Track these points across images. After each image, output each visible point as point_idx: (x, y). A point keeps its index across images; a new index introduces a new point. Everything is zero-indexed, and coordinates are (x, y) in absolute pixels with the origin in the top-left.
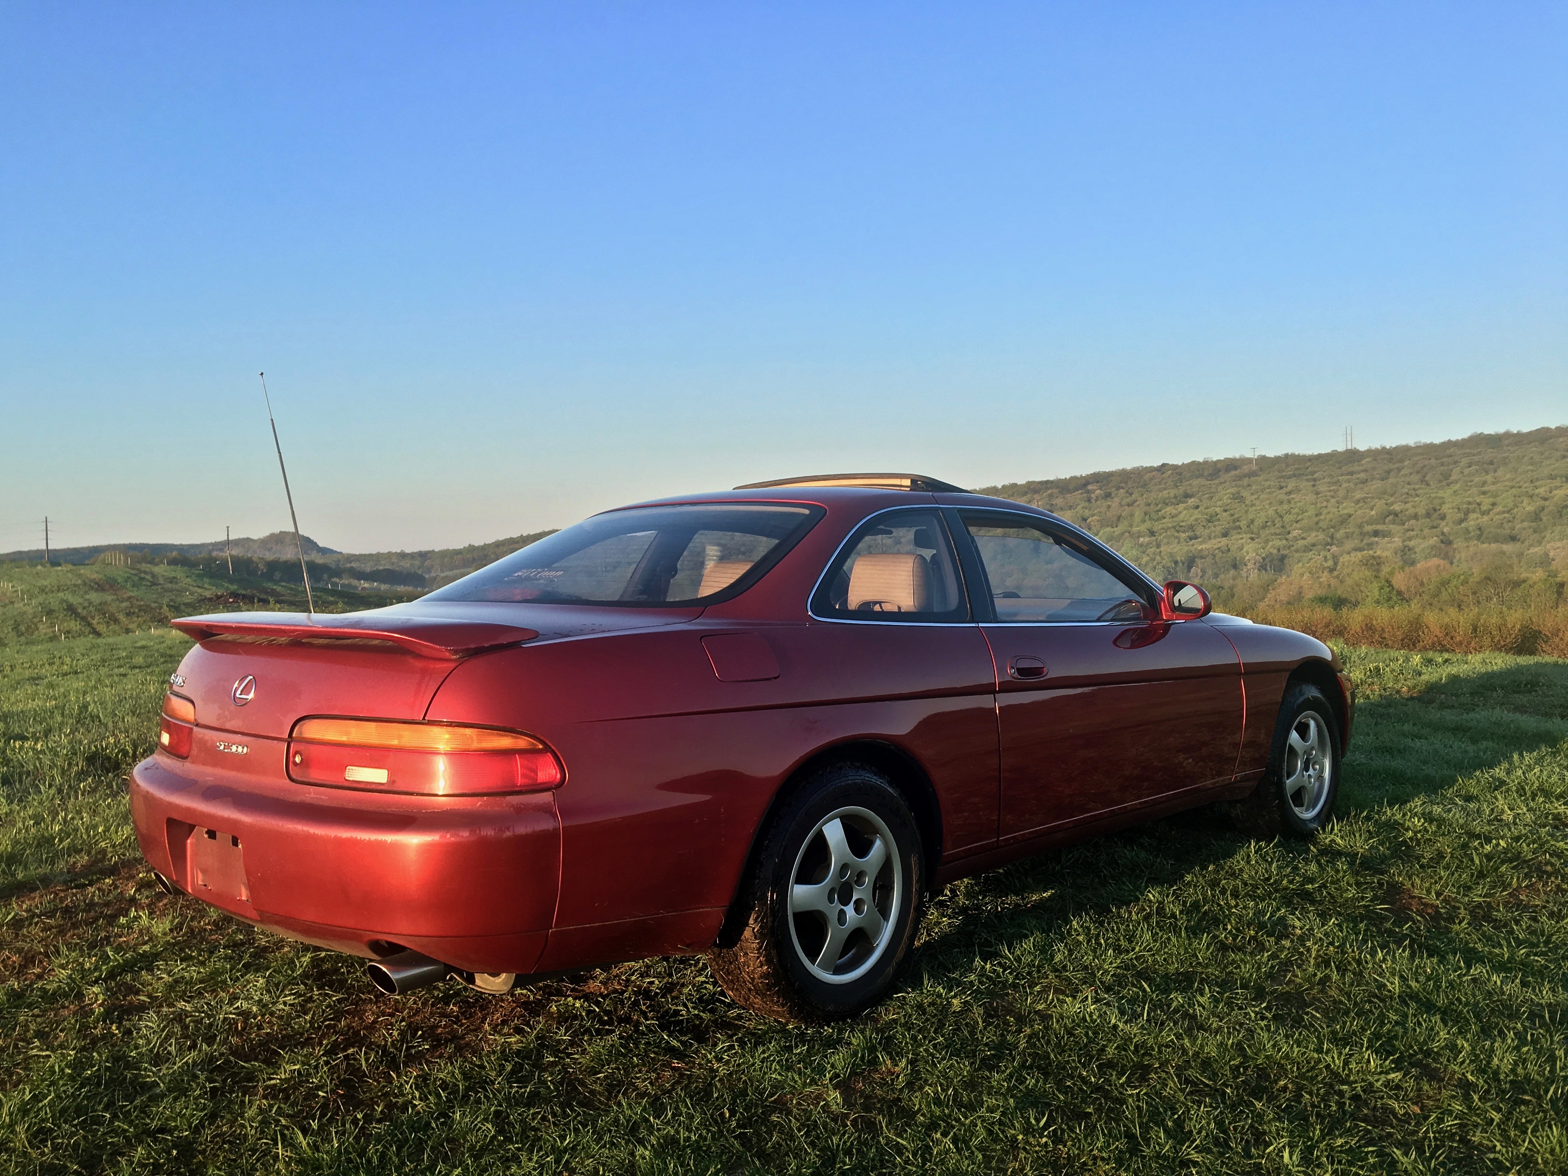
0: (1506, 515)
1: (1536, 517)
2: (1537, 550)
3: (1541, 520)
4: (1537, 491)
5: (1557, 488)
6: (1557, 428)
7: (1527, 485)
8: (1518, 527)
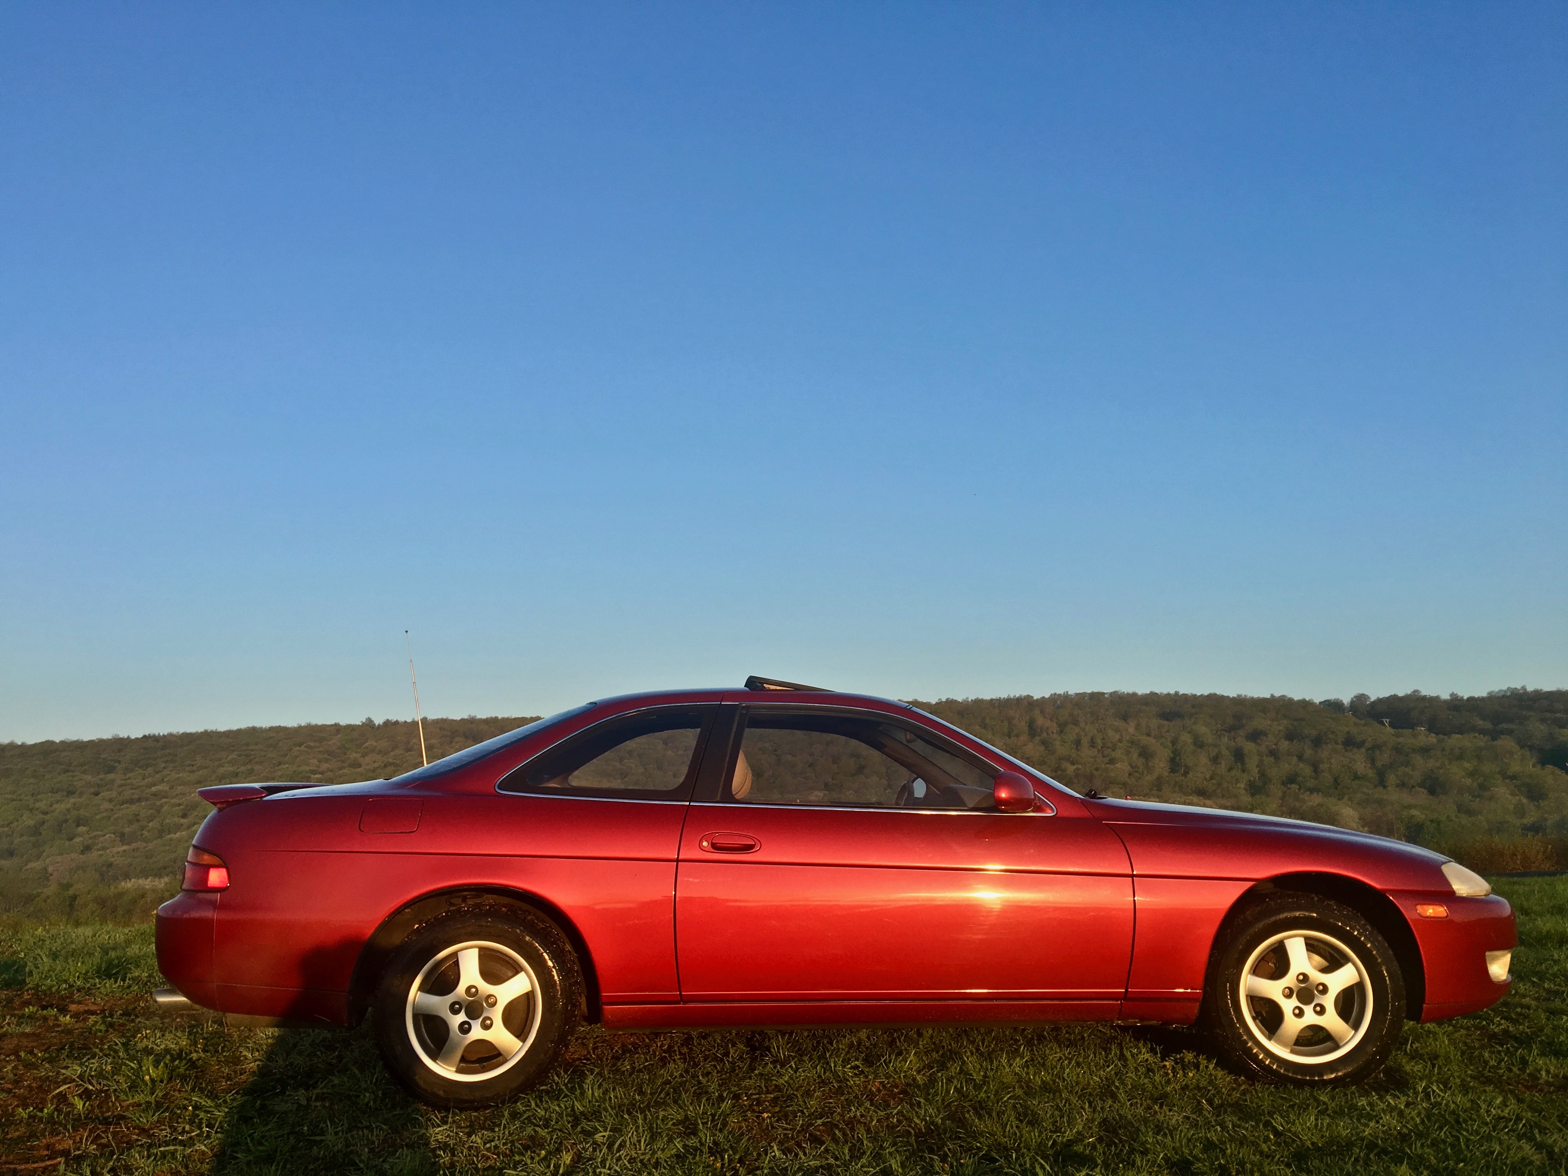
0: (6, 829)
1: (36, 831)
2: (36, 865)
3: (40, 834)
4: (37, 805)
5: (57, 802)
6: (62, 742)
7: (29, 797)
8: (17, 841)
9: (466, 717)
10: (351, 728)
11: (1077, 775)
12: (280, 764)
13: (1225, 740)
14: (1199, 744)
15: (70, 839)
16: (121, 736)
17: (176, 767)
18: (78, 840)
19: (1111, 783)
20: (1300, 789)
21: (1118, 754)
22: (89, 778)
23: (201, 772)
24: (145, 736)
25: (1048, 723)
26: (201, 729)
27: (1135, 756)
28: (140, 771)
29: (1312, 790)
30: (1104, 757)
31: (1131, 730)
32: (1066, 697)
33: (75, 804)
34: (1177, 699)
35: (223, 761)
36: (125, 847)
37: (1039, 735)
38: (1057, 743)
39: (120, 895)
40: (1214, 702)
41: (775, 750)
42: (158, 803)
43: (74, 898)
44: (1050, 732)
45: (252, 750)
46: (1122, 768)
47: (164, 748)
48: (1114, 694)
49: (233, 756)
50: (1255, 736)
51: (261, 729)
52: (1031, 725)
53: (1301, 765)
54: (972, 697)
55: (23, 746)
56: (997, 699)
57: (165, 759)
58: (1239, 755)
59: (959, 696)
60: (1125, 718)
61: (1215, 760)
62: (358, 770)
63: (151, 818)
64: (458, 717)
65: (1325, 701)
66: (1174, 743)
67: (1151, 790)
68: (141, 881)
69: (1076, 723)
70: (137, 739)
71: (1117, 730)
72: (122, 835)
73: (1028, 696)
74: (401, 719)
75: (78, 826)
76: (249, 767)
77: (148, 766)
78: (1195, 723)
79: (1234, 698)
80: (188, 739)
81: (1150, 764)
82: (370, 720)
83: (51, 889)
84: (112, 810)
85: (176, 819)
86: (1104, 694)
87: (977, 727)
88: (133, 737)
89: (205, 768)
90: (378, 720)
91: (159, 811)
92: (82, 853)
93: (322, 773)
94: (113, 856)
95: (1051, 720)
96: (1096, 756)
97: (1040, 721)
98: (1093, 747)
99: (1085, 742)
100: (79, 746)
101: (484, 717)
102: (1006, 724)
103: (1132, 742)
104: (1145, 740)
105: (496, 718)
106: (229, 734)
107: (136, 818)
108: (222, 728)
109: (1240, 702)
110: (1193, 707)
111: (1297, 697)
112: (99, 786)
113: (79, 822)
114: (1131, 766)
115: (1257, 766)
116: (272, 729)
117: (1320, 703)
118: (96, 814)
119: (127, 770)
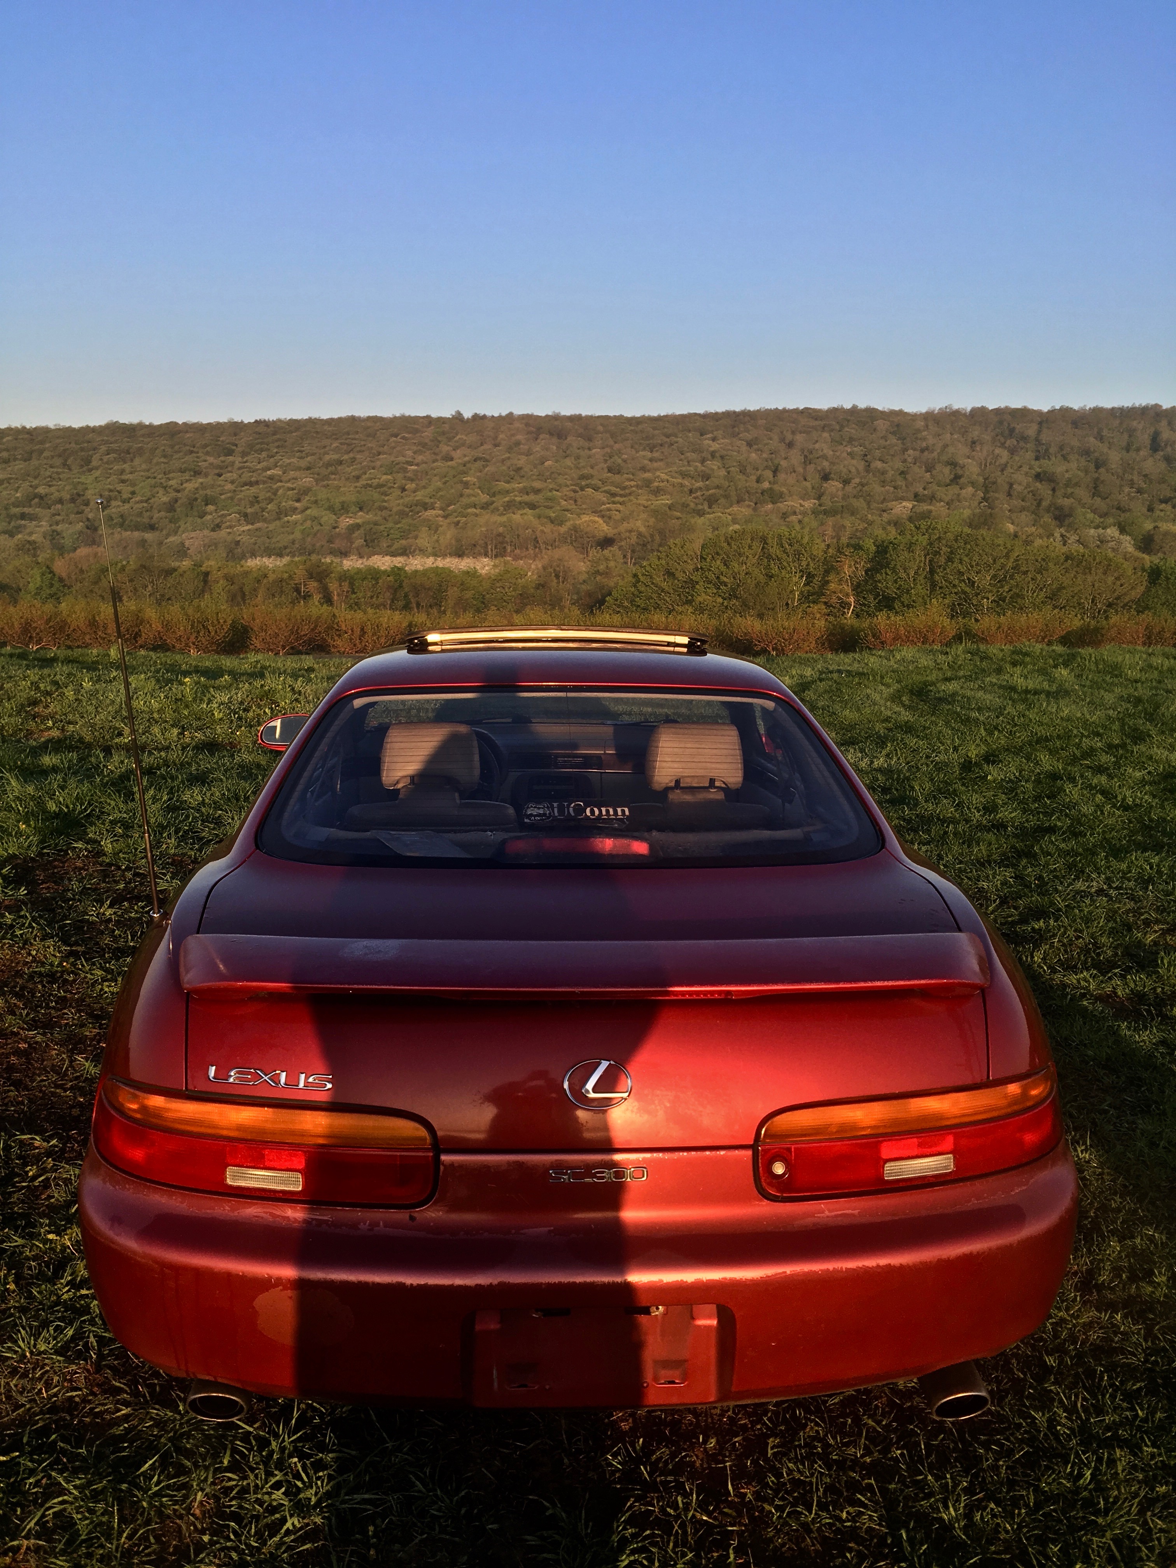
0: (144, 505)
1: (171, 507)
2: (174, 539)
3: (175, 510)
4: (171, 483)
5: (187, 481)
6: (185, 424)
7: (161, 476)
8: (156, 515)
9: (550, 414)
10: (441, 421)
12: (379, 454)
15: (201, 517)
16: (236, 420)
17: (286, 453)
18: (208, 517)
22: (211, 459)
23: (309, 459)
24: (256, 421)
26: (306, 417)
28: (256, 455)
33: (202, 483)
35: (328, 448)
36: (250, 527)
37: (1162, 450)
39: (246, 573)
41: (866, 455)
42: (275, 487)
44: (1175, 446)
45: (353, 439)
47: (274, 433)
49: (336, 444)
51: (359, 418)
52: (1155, 438)
55: (151, 426)
56: (1119, 408)
57: (277, 444)
62: (450, 463)
63: (271, 500)
64: (542, 414)
68: (265, 560)
70: (249, 423)
72: (246, 515)
73: (1156, 405)
74: (489, 414)
75: (207, 505)
76: (351, 455)
77: (262, 450)
80: (295, 425)
82: (459, 413)
83: (186, 564)
84: (235, 491)
87: (1092, 439)
88: (246, 422)
89: (313, 454)
90: (467, 414)
91: (275, 494)
92: (213, 530)
93: (417, 465)
94: (240, 535)
97: (1166, 434)
100: (199, 429)
101: (568, 414)
102: (1126, 436)
105: (580, 415)
106: (330, 422)
107: (256, 500)
112: (221, 468)
113: (207, 501)
116: (369, 419)
118: (221, 494)
119: (244, 454)
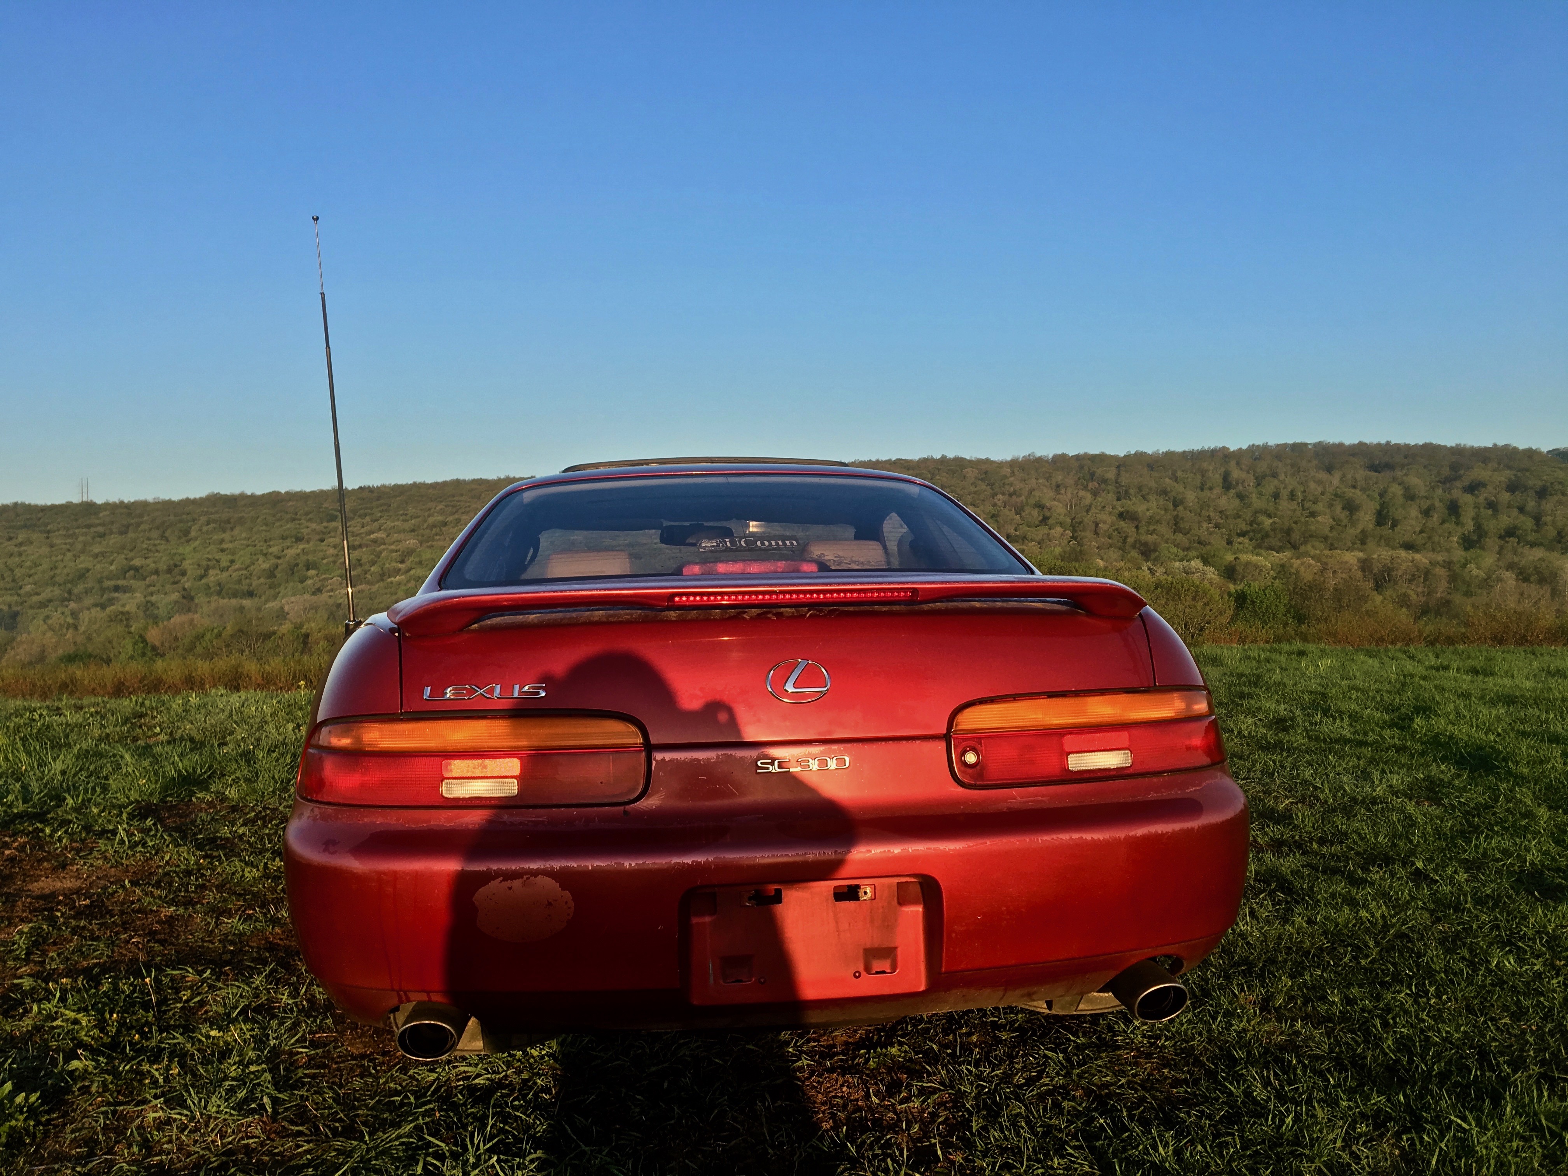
0: (244, 572)
1: (271, 574)
2: (273, 605)
3: (275, 577)
4: (271, 550)
5: (288, 547)
6: (287, 493)
7: (261, 543)
8: (255, 583)
11: (1274, 530)
13: (1439, 491)
14: (1410, 496)
15: (302, 582)
17: (391, 516)
18: (309, 582)
19: (1311, 536)
20: (1518, 543)
21: (1320, 507)
22: (314, 526)
23: (413, 521)
24: (360, 488)
25: (1244, 475)
26: (410, 482)
27: (1338, 508)
28: (359, 520)
29: (1532, 545)
30: (1303, 510)
31: (1336, 481)
32: (1265, 448)
33: (303, 549)
34: (1389, 449)
35: (432, 511)
37: (1234, 489)
38: (1254, 496)
40: (1430, 451)
42: (378, 549)
43: (307, 636)
44: (1246, 484)
45: (458, 501)
46: (1324, 521)
47: (378, 499)
48: (1319, 444)
49: (440, 506)
50: (1472, 488)
51: (464, 481)
52: (1226, 477)
53: (1522, 518)
54: (1163, 449)
55: (253, 496)
56: (1190, 451)
57: (380, 509)
58: (1454, 509)
59: (1149, 449)
60: (1329, 469)
61: (1427, 513)
63: (373, 563)
65: (1554, 450)
66: (1381, 495)
67: (1354, 543)
69: (1275, 475)
70: (353, 490)
71: (1319, 482)
73: (1224, 447)
75: (308, 569)
76: (456, 516)
77: (366, 515)
78: (1406, 475)
79: (1452, 448)
80: (399, 490)
81: (1354, 517)
83: (286, 627)
85: (394, 564)
86: (1306, 445)
87: (1167, 480)
88: (350, 488)
89: (416, 517)
91: (378, 556)
92: (314, 594)
95: (1248, 472)
96: (1295, 510)
97: (1236, 474)
98: (1293, 500)
99: (1285, 494)
102: (1199, 477)
103: (1336, 495)
104: (1350, 493)
106: (435, 486)
108: (429, 480)
109: (1458, 451)
110: (1406, 457)
111: (1522, 445)
112: (324, 533)
113: (309, 566)
114: (1334, 520)
115: (1473, 519)
116: (474, 481)
117: (1549, 452)
118: (323, 559)
